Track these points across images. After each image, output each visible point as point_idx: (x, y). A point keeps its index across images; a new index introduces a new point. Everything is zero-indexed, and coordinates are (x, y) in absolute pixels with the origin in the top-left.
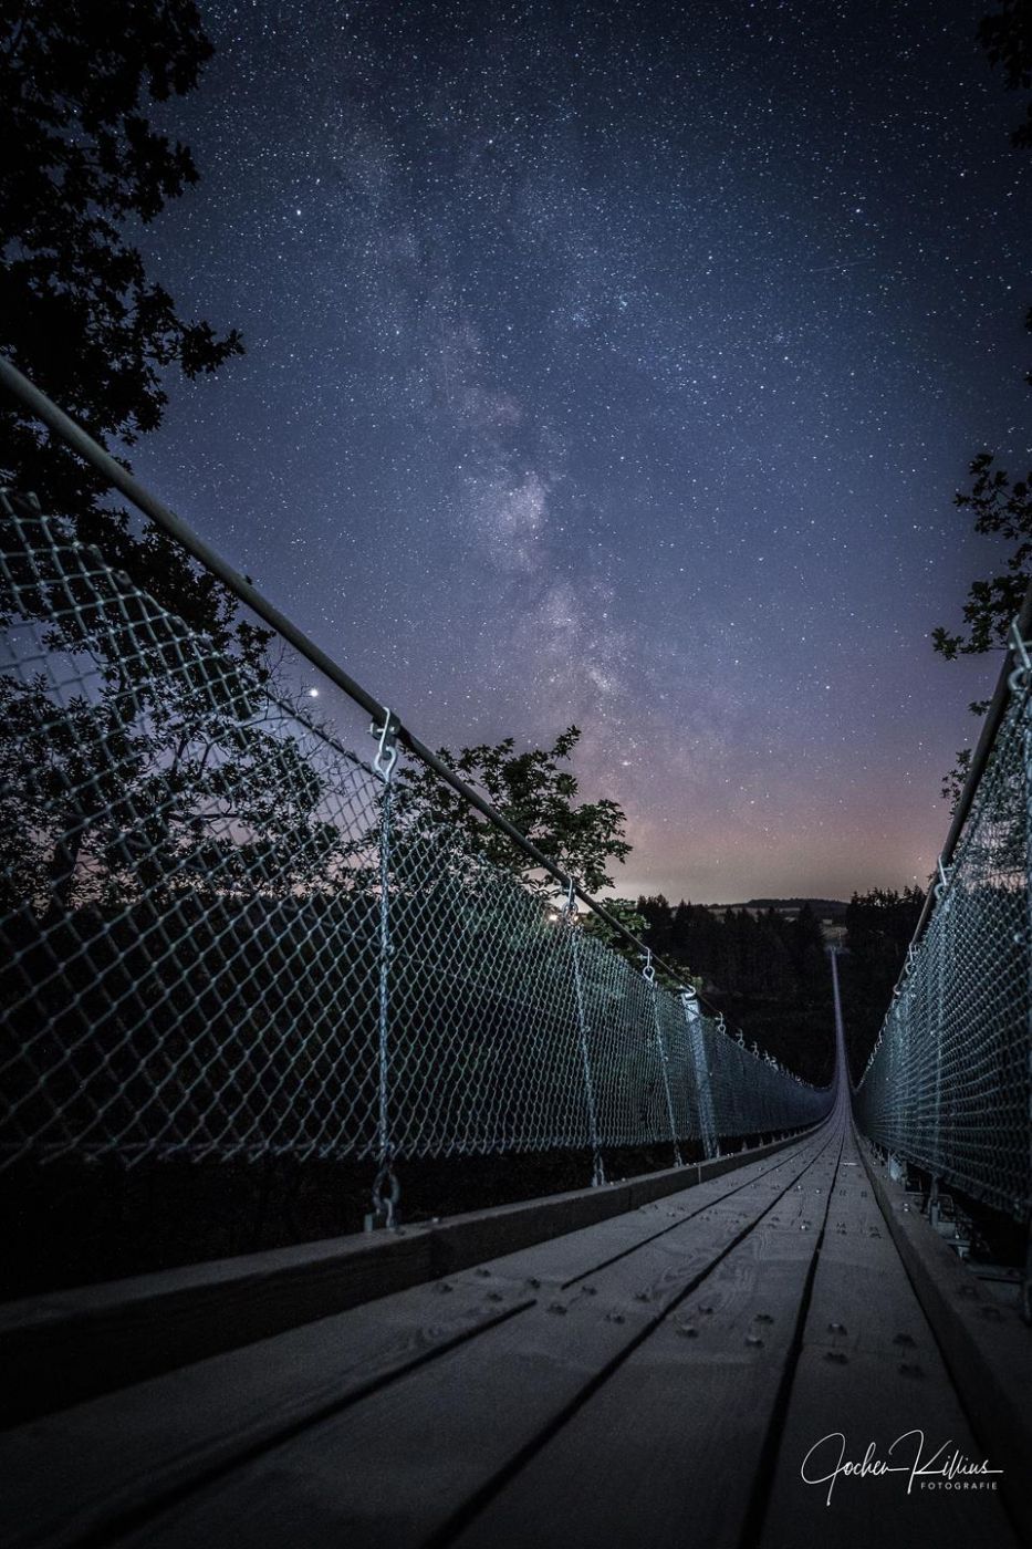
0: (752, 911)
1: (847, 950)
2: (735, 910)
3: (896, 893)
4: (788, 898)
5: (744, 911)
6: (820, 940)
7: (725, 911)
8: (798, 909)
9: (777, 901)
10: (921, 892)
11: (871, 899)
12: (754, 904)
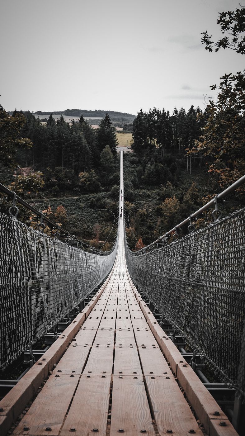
0: (68, 120)
1: (130, 150)
2: (56, 118)
3: (168, 112)
4: (93, 110)
5: (62, 118)
6: (113, 144)
7: (47, 117)
8: (101, 119)
9: (85, 111)
10: (184, 112)
11: (151, 115)
12: (69, 113)
